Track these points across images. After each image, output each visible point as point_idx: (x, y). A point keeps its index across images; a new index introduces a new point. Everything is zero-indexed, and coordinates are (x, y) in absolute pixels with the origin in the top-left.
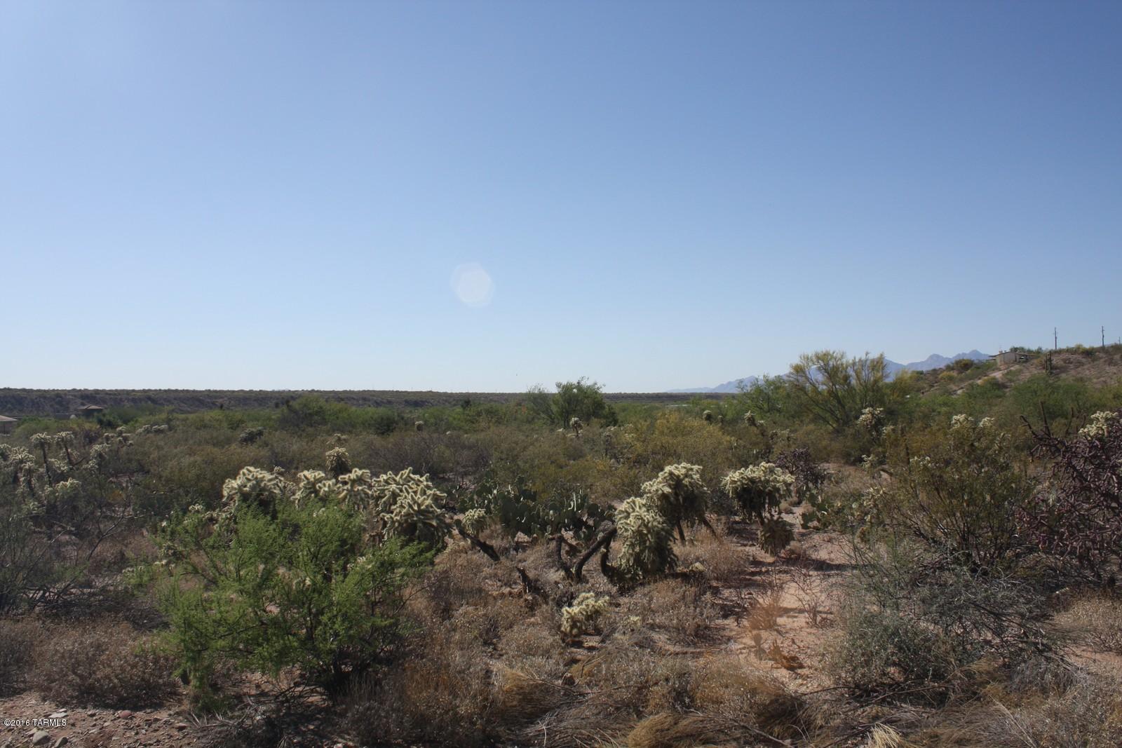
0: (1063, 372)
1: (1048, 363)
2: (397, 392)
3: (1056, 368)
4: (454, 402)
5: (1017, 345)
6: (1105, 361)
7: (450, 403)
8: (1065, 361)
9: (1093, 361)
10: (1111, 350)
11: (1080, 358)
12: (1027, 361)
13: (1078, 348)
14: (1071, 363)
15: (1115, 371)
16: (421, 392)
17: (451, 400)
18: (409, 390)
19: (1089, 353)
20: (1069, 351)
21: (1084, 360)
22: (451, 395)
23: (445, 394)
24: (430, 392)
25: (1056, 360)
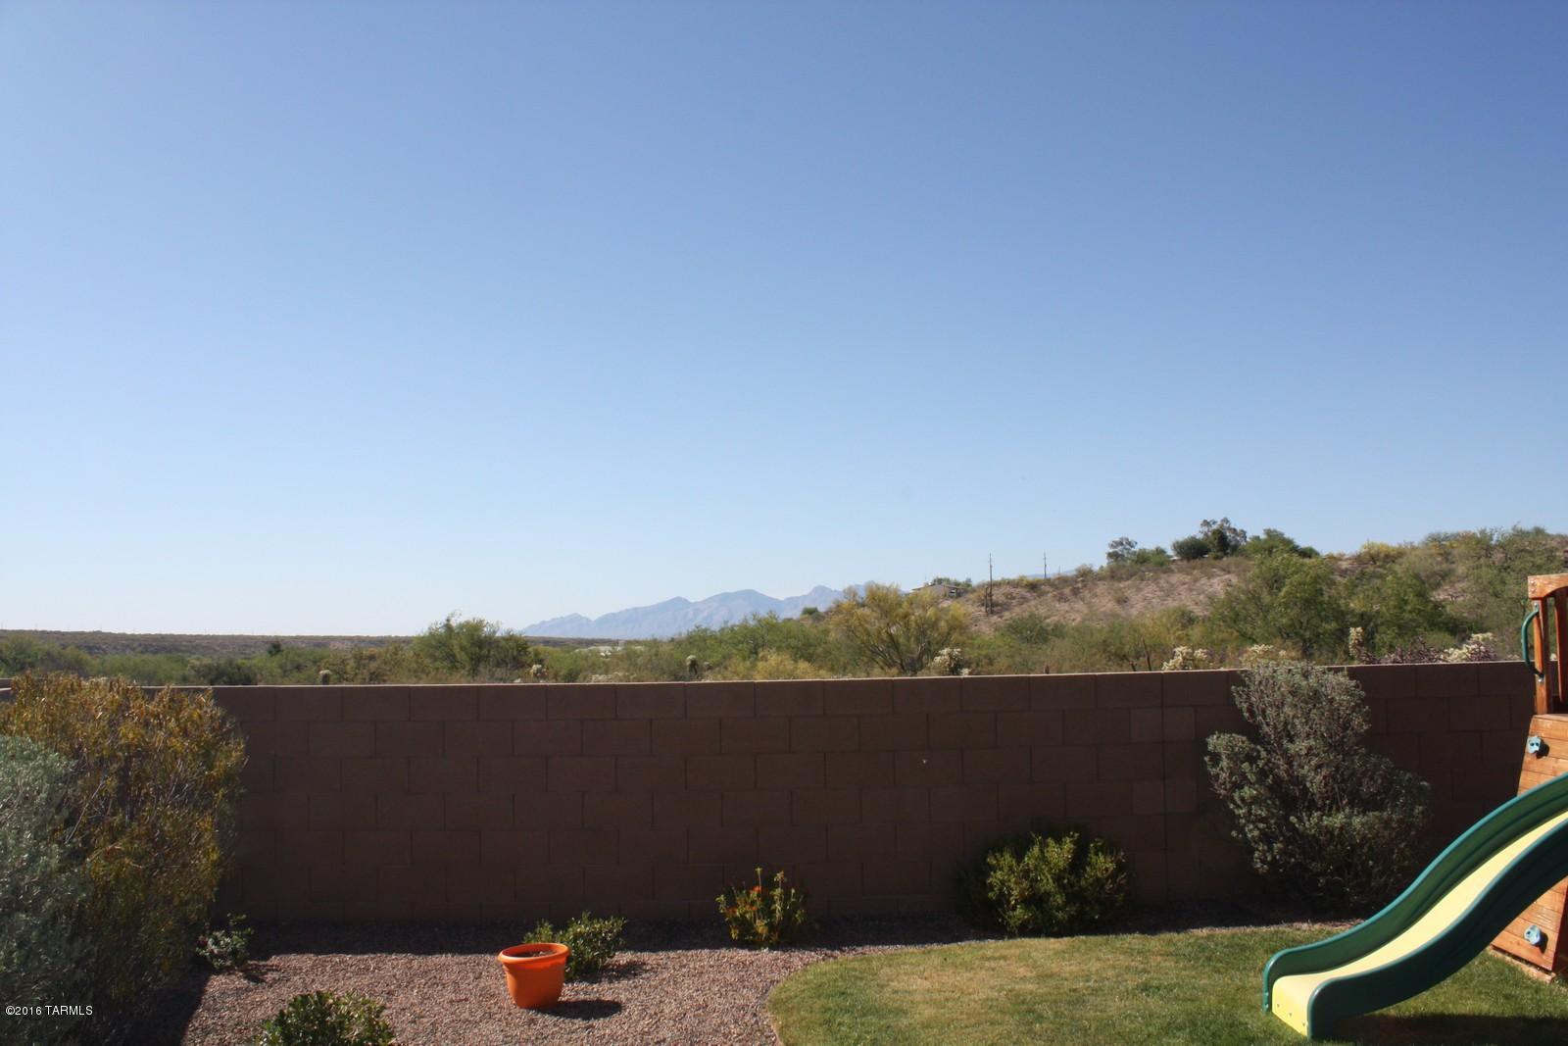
0: (1007, 610)
1: (988, 598)
2: (43, 632)
3: (997, 605)
4: (140, 649)
5: (941, 576)
6: (1055, 596)
7: (133, 649)
8: (1006, 596)
9: (1039, 596)
10: (1057, 582)
11: (1023, 592)
12: (959, 595)
13: (1022, 579)
14: (1014, 598)
15: (1067, 609)
16: (83, 633)
17: (135, 645)
18: (63, 630)
19: (1033, 586)
20: (1009, 583)
21: (1028, 595)
22: (133, 638)
23: (123, 636)
24: (99, 632)
25: (998, 595)
